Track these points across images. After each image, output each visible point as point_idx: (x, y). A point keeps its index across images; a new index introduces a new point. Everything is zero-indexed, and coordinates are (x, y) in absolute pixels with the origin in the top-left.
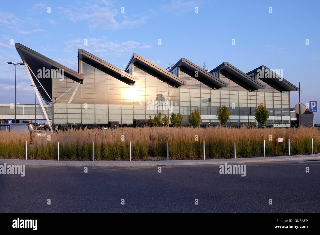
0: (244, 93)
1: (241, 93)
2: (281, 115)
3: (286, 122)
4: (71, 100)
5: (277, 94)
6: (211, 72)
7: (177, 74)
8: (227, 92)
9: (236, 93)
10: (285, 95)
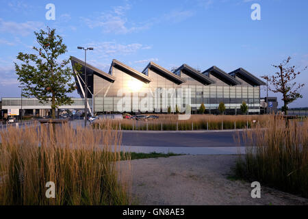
0: (227, 87)
1: (225, 87)
2: (254, 103)
3: (257, 108)
4: (105, 95)
5: (251, 88)
6: (203, 73)
7: (180, 75)
8: (214, 87)
9: (221, 87)
10: (256, 88)
